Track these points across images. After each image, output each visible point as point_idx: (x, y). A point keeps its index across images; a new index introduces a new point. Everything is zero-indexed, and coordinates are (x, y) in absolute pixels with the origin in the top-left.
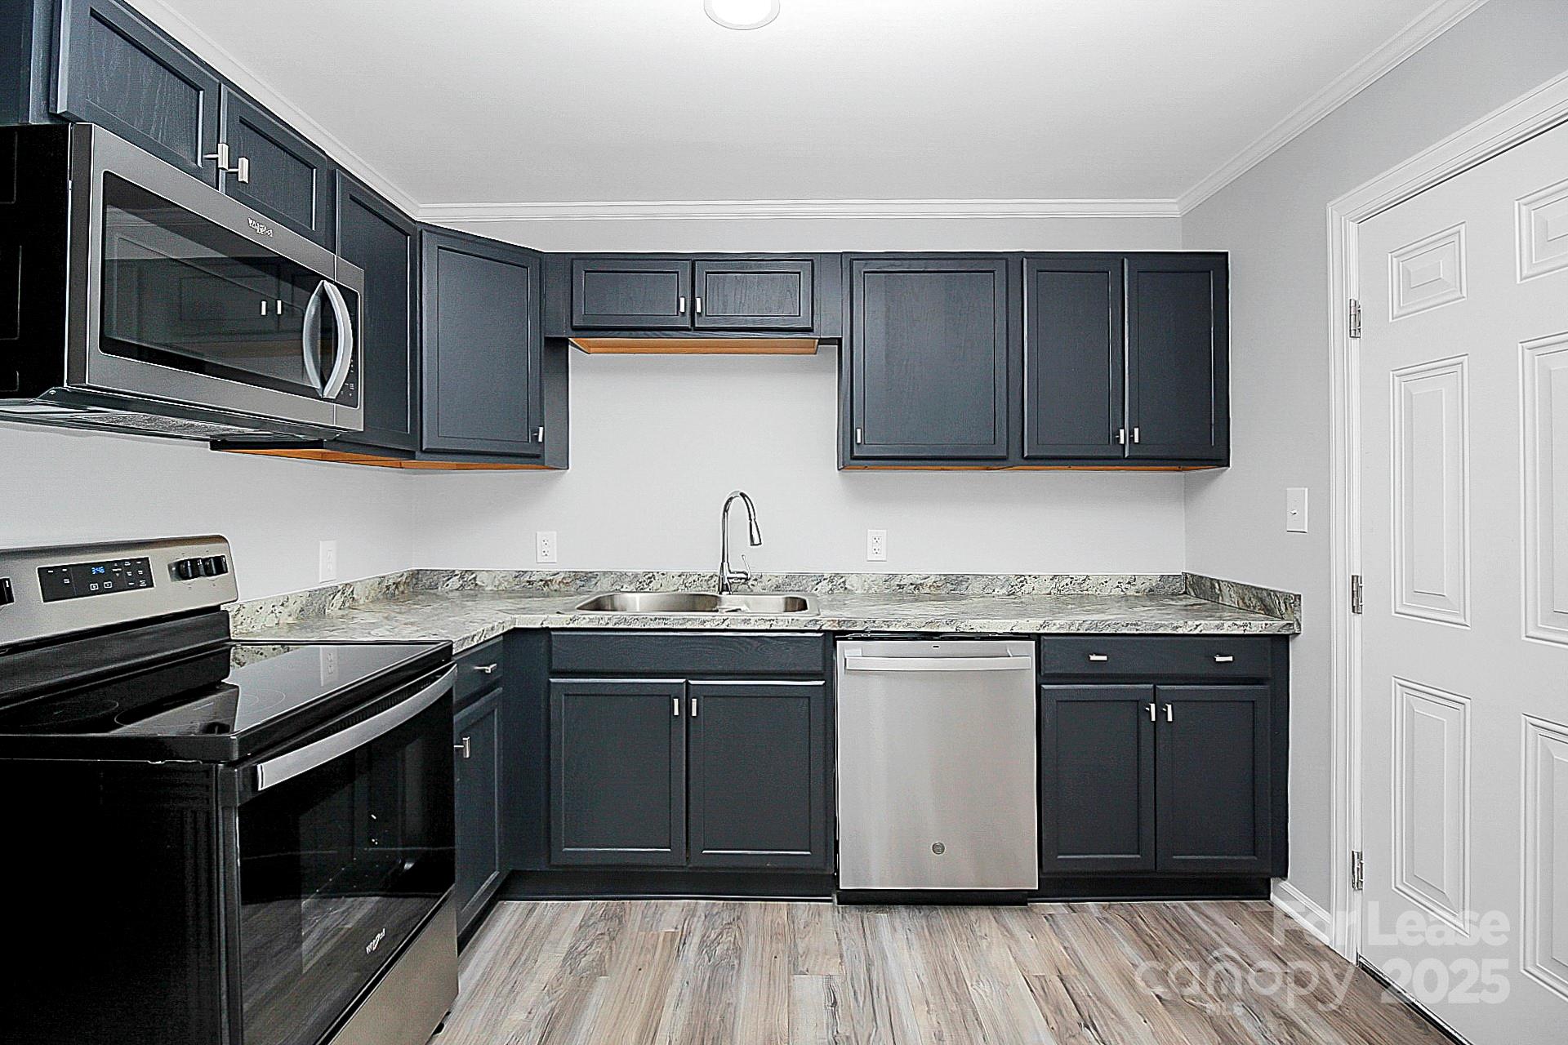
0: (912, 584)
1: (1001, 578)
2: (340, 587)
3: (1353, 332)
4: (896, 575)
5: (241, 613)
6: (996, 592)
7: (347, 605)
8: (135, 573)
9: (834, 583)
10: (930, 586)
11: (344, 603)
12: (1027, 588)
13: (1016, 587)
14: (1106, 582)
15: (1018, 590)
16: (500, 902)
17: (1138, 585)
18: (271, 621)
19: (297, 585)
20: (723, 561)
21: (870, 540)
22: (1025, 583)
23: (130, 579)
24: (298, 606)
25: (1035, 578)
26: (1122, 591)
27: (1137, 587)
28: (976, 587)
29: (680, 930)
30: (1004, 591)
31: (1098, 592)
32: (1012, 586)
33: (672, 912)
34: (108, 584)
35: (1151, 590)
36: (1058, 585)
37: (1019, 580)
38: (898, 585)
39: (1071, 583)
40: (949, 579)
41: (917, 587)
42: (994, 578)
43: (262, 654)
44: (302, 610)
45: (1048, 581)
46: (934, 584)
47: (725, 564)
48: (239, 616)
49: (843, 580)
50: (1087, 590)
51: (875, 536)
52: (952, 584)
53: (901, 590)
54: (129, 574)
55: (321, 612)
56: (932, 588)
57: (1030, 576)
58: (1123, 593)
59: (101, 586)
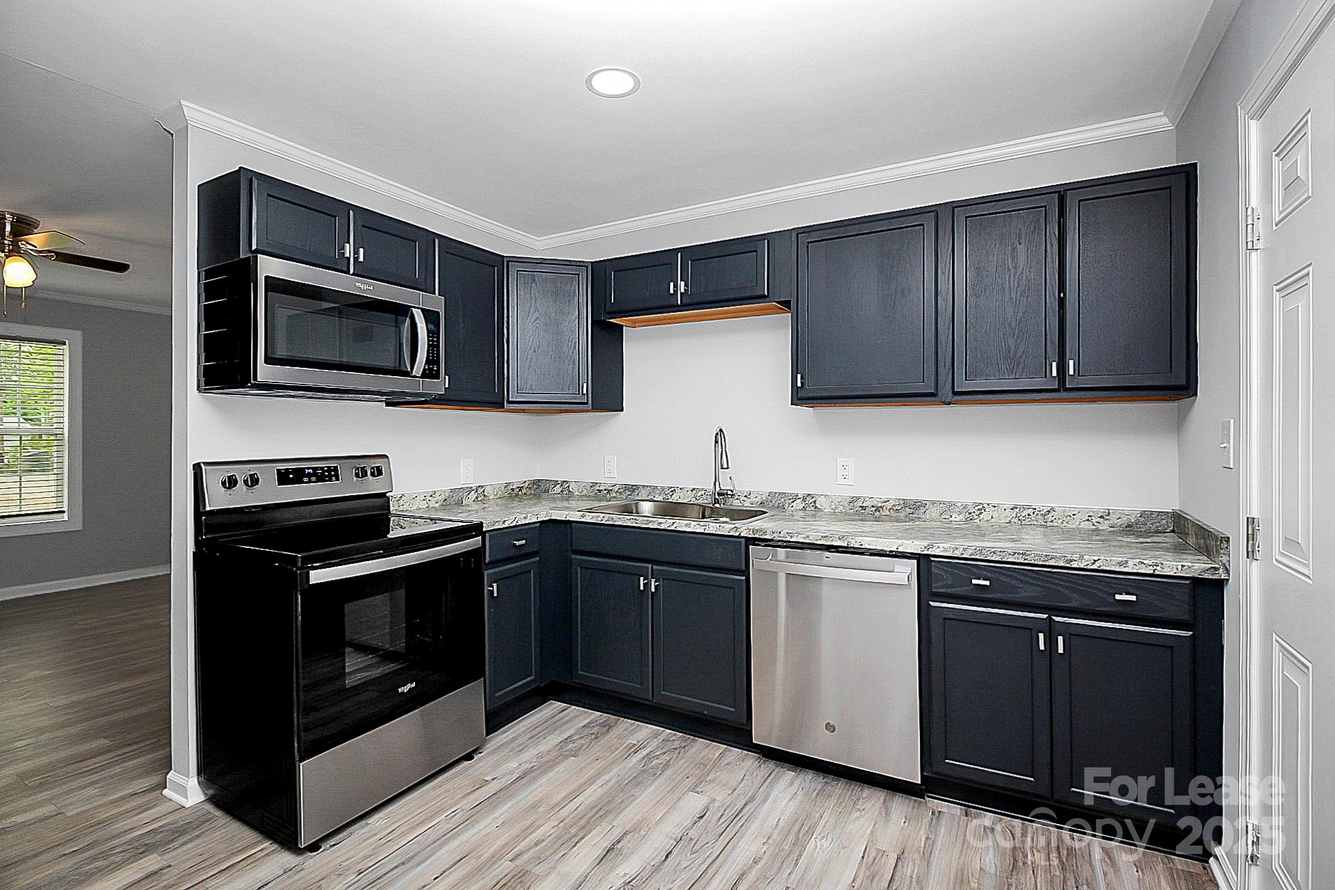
0: (873, 506)
1: (959, 505)
2: (474, 488)
3: (1250, 244)
4: (858, 498)
5: (403, 499)
6: (952, 519)
7: (479, 499)
8: (330, 473)
9: (807, 502)
10: (890, 509)
11: (477, 498)
12: (985, 516)
13: (974, 514)
14: (1074, 515)
15: (976, 517)
16: (551, 701)
17: (1113, 519)
18: (423, 505)
19: (443, 484)
20: (716, 481)
21: (839, 466)
22: (983, 511)
23: (327, 476)
24: (443, 497)
25: (995, 507)
26: (1093, 525)
27: (1111, 522)
28: (934, 512)
29: (639, 744)
30: (962, 517)
31: (1065, 524)
32: (970, 514)
33: (645, 732)
34: (313, 479)
35: (1129, 526)
36: (1019, 515)
37: (977, 508)
38: (861, 507)
39: (1034, 513)
40: (905, 503)
41: (877, 509)
42: (951, 505)
43: (417, 523)
44: (446, 500)
45: (1008, 511)
46: (894, 507)
47: (717, 483)
48: (401, 501)
49: (814, 499)
50: (1052, 521)
51: (845, 464)
52: (911, 508)
53: (863, 511)
54: (326, 474)
55: (460, 503)
56: (891, 511)
57: (988, 504)
58: (1093, 527)
59: (310, 479)
